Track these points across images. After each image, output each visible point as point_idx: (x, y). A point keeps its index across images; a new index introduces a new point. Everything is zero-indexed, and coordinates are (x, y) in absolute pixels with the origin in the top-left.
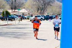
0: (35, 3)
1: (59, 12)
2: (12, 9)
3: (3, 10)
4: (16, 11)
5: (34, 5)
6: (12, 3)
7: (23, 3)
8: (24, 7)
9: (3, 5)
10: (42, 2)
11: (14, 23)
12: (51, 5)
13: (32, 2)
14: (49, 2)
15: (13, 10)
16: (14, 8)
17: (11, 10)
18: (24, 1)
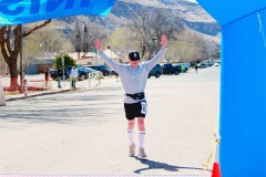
0: (134, 34)
1: (195, 56)
2: (78, 51)
3: (55, 54)
4: (89, 54)
5: (132, 39)
6: (78, 36)
7: (104, 37)
8: (108, 44)
9: (56, 42)
10: (152, 31)
11: (87, 86)
12: (175, 39)
13: (129, 33)
14: (171, 31)
15: (82, 54)
16: (83, 47)
17: (76, 54)
18: (107, 31)
